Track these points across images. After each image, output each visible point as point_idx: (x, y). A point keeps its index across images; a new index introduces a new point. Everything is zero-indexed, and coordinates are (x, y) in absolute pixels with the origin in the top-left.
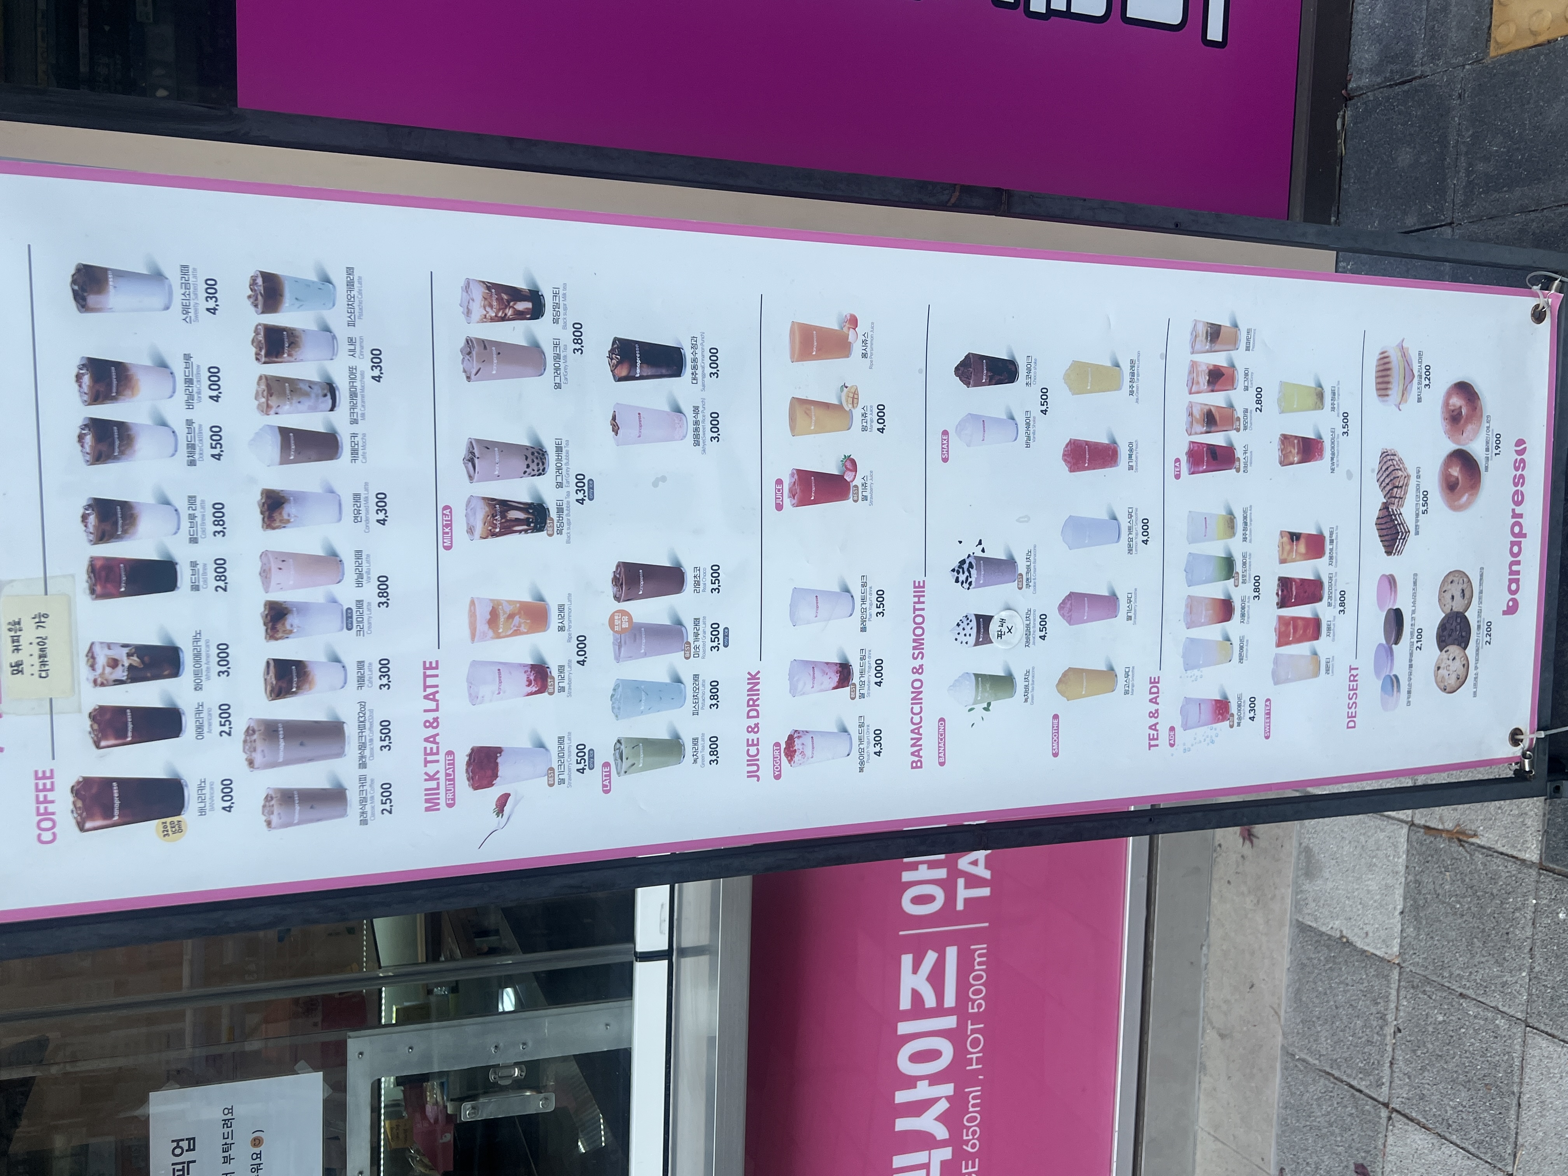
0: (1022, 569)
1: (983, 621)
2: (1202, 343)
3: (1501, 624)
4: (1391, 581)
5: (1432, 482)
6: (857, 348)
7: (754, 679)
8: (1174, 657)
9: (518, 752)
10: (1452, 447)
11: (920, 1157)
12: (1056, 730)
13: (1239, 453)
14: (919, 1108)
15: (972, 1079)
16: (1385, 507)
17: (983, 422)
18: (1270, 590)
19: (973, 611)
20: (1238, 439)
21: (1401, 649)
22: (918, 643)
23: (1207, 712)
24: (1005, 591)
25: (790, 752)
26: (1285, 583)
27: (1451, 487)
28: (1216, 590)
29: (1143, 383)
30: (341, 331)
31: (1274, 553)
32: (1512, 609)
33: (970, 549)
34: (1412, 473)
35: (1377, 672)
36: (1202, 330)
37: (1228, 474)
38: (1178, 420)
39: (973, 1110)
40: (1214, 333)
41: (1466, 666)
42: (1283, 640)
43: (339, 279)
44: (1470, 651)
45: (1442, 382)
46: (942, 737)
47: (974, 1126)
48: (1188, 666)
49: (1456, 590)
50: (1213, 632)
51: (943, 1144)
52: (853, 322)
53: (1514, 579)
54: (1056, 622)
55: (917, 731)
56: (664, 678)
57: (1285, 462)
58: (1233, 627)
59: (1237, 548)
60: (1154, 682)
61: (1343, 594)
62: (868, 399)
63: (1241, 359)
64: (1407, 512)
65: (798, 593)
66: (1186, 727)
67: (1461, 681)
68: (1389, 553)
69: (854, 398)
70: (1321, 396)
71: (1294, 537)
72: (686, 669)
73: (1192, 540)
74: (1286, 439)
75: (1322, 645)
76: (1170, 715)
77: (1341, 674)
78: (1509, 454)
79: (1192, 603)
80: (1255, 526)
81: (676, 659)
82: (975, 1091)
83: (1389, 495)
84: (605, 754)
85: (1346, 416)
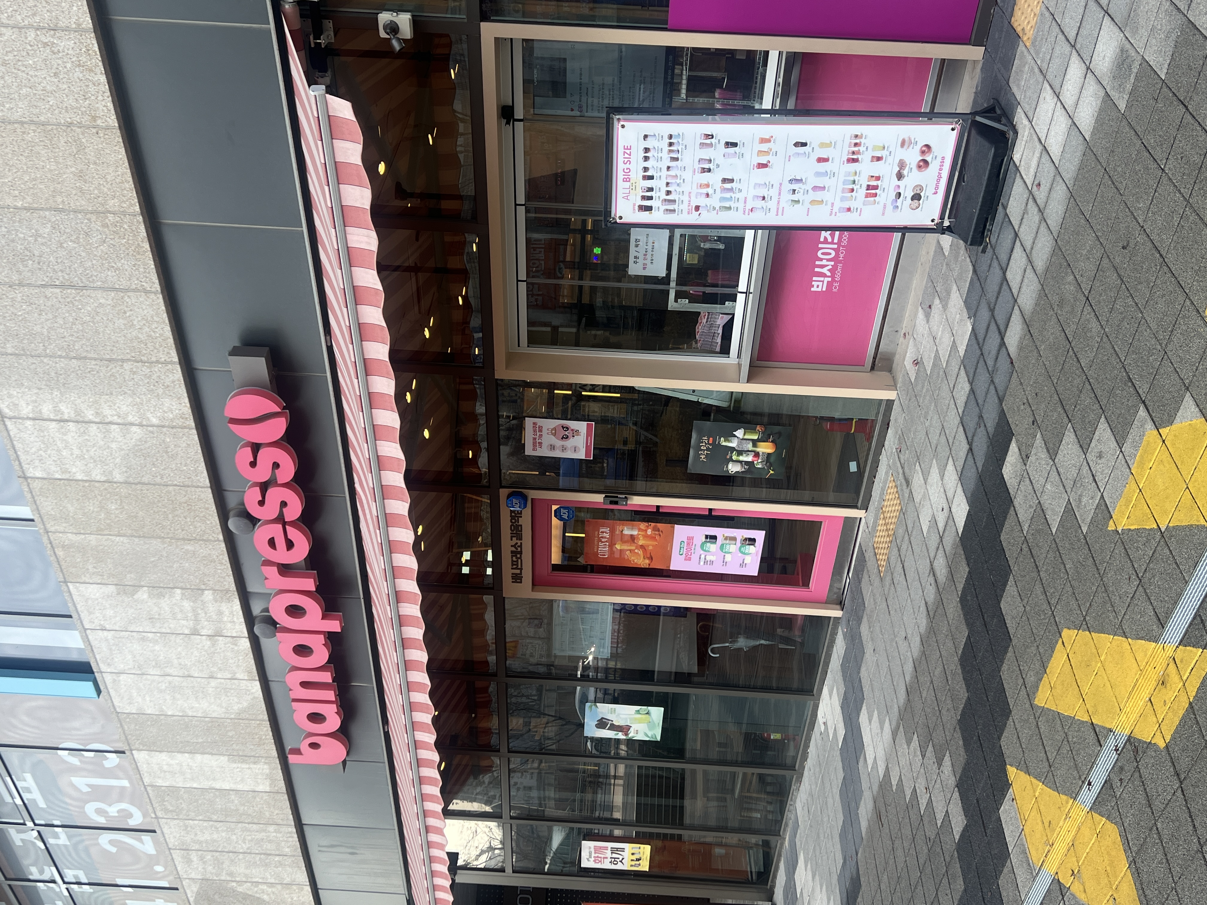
0: (804, 181)
1: (794, 191)
2: (853, 138)
3: (931, 197)
4: (899, 186)
5: (914, 165)
6: (772, 141)
7: (746, 198)
8: (838, 198)
9: (703, 207)
10: (921, 158)
11: (822, 279)
12: (808, 211)
13: (860, 159)
14: (823, 266)
15: (840, 262)
16: (899, 171)
17: (798, 154)
18: (864, 187)
19: (792, 188)
20: (860, 157)
21: (900, 201)
22: (780, 194)
23: (845, 210)
24: (800, 185)
25: (752, 211)
26: (868, 186)
27: (919, 167)
28: (851, 187)
29: (837, 146)
30: (681, 142)
31: (867, 180)
32: (936, 193)
33: (793, 177)
34: (908, 163)
35: (892, 204)
36: (853, 136)
37: (857, 163)
38: (845, 152)
39: (839, 270)
40: (856, 136)
41: (919, 205)
42: (866, 197)
43: (681, 134)
44: (921, 202)
45: (921, 144)
46: (783, 211)
47: (839, 274)
48: (841, 201)
49: (918, 189)
50: (849, 194)
51: (829, 277)
52: (772, 137)
53: (937, 187)
54: (810, 191)
55: (778, 209)
56: (729, 197)
57: (872, 161)
58: (854, 194)
59: (856, 178)
60: (833, 204)
61: (884, 189)
62: (774, 150)
63: (863, 141)
64: (905, 172)
65: (756, 184)
66: (839, 212)
67: (917, 208)
68: (899, 180)
69: (771, 150)
70: (884, 148)
71: (872, 177)
72: (733, 196)
73: (845, 176)
74: (873, 157)
75: (877, 199)
76: (836, 209)
77: (882, 205)
78: (939, 160)
79: (843, 189)
80: (862, 175)
81: (731, 194)
82: (840, 266)
83: (901, 169)
84: (717, 208)
85: (890, 152)
